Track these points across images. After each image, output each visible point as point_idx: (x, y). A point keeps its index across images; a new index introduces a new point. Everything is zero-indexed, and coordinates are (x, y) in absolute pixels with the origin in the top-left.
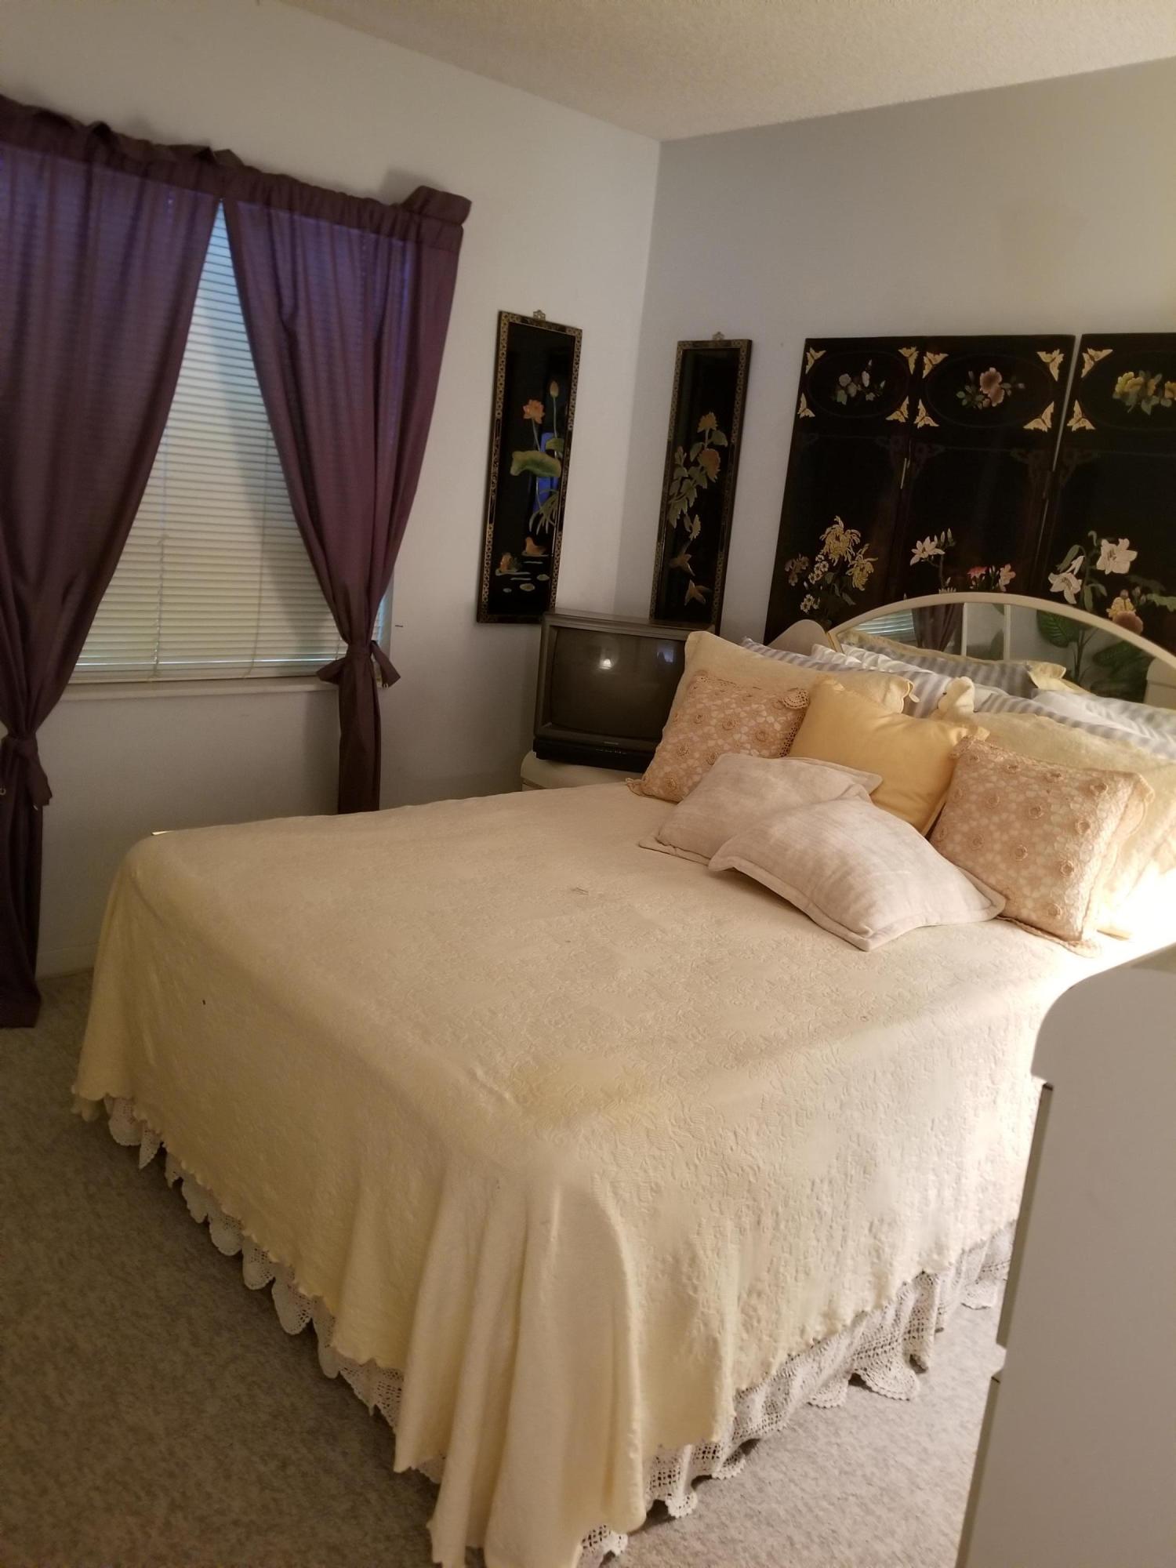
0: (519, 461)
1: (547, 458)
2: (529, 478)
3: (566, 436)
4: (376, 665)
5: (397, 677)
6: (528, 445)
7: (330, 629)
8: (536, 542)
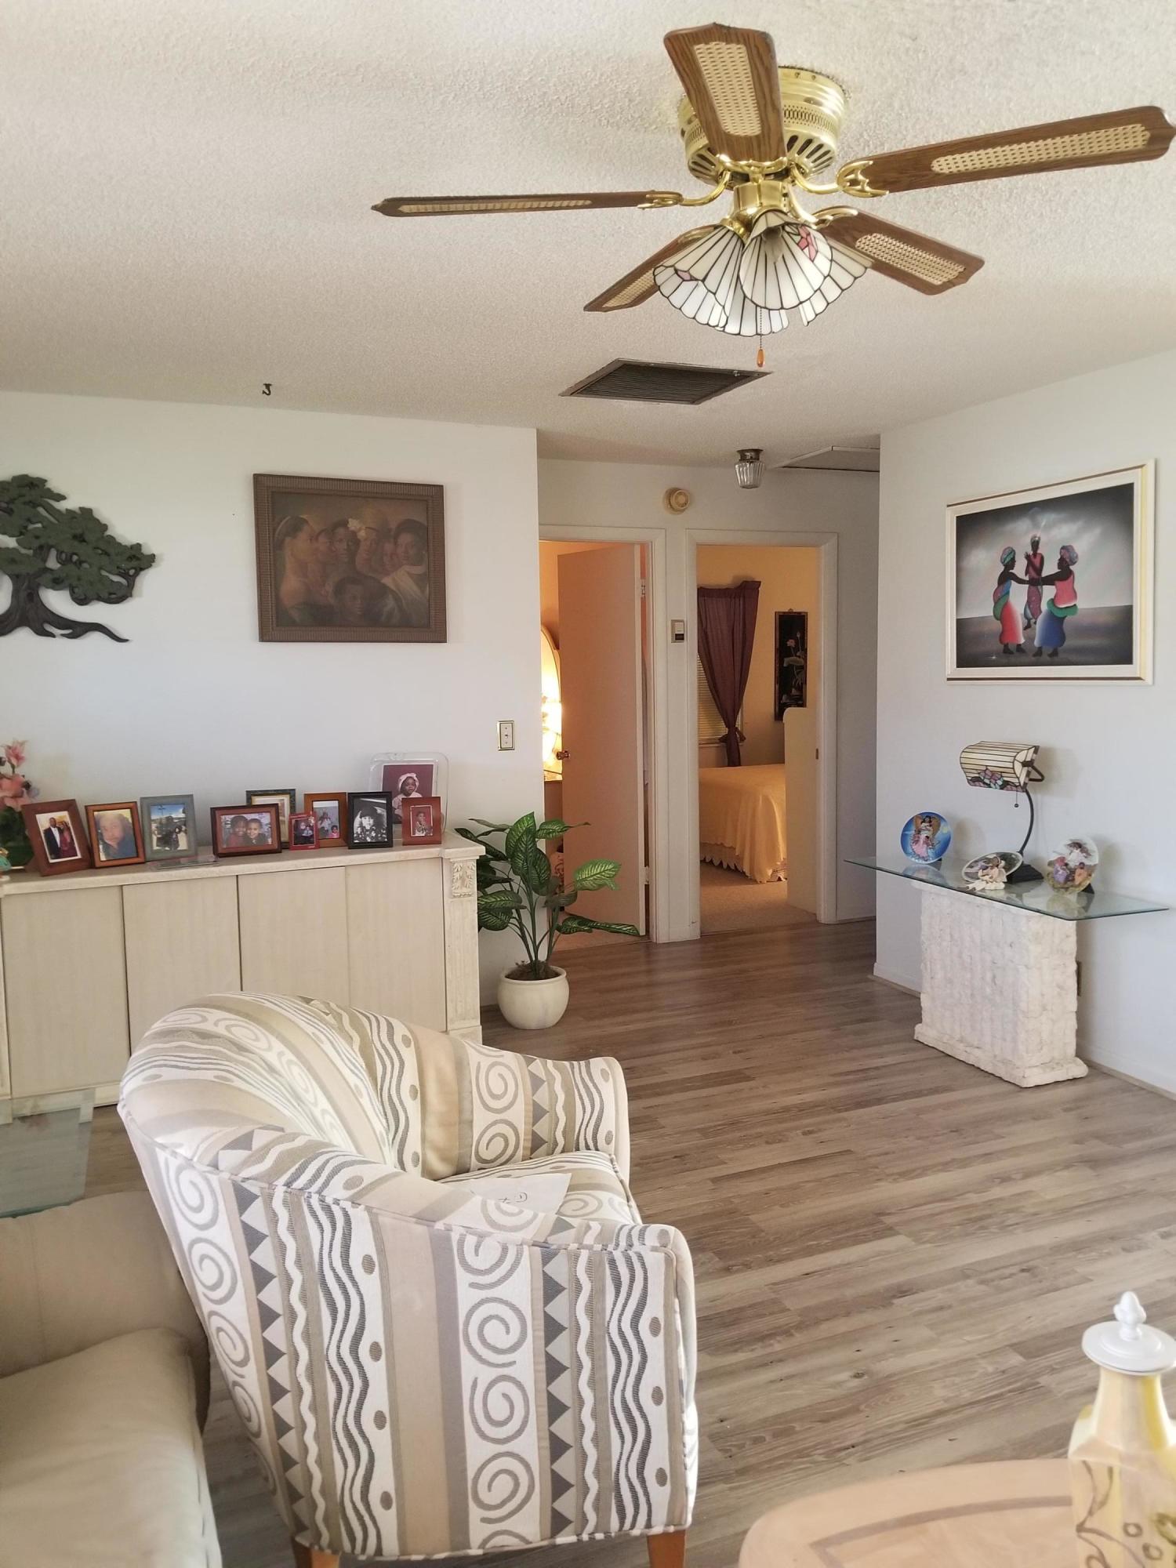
0: (787, 661)
1: (798, 659)
2: (790, 666)
3: (805, 650)
4: (738, 736)
5: (745, 738)
6: (790, 655)
7: (722, 726)
8: (796, 689)
